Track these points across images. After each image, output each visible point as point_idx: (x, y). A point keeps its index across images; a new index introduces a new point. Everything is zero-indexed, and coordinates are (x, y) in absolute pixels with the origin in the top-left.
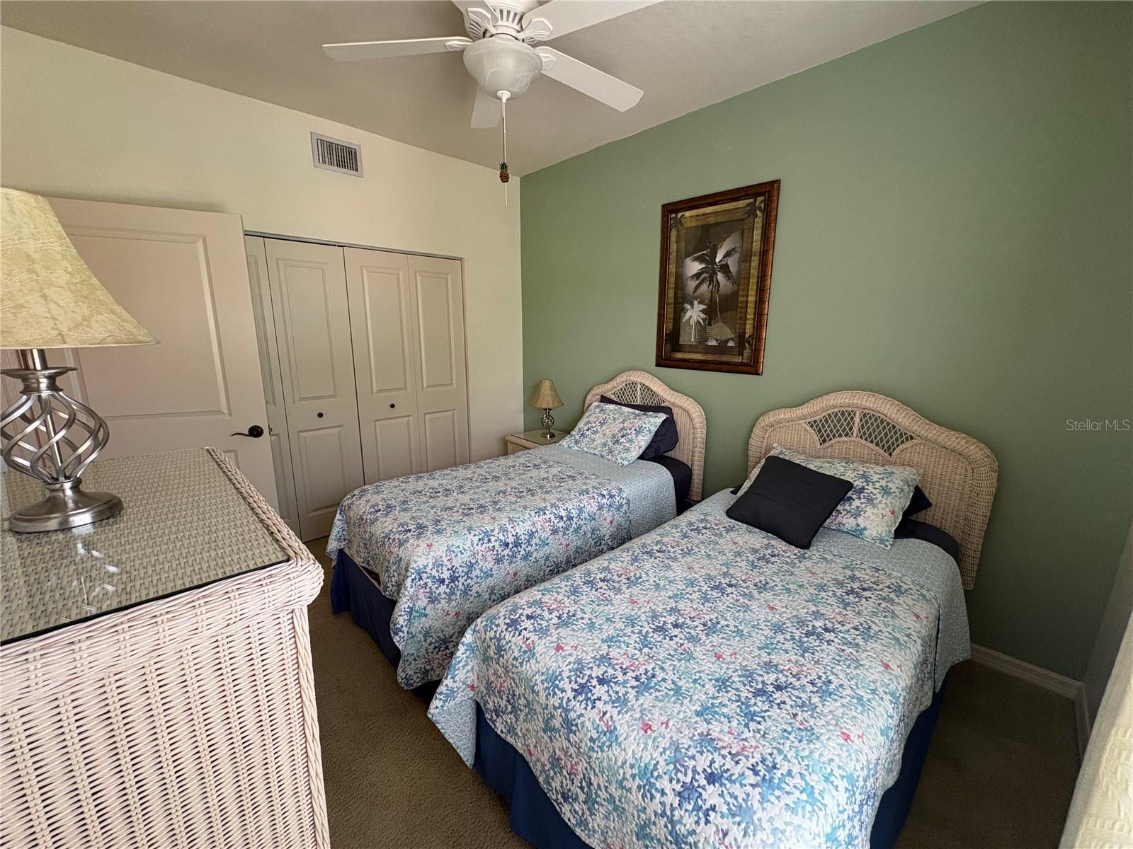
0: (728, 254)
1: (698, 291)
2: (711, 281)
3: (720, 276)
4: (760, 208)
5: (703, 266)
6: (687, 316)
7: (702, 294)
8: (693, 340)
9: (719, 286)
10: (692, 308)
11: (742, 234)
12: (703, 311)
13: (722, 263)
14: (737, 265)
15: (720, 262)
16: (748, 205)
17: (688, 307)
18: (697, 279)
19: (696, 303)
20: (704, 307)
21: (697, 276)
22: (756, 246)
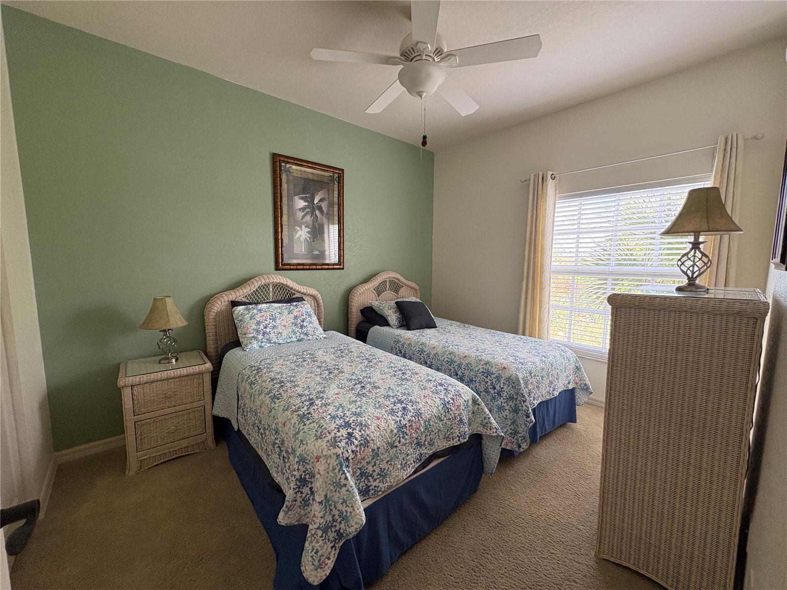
0: (321, 200)
1: (304, 219)
2: (312, 214)
3: (317, 212)
4: (336, 180)
5: (306, 204)
6: (298, 235)
7: (307, 221)
8: (303, 251)
9: (317, 219)
10: (301, 229)
11: (328, 191)
12: (308, 232)
13: (318, 204)
14: (327, 209)
15: (317, 204)
16: (330, 176)
17: (299, 229)
18: (303, 212)
19: (303, 226)
20: (309, 230)
21: (303, 209)
22: (336, 200)
